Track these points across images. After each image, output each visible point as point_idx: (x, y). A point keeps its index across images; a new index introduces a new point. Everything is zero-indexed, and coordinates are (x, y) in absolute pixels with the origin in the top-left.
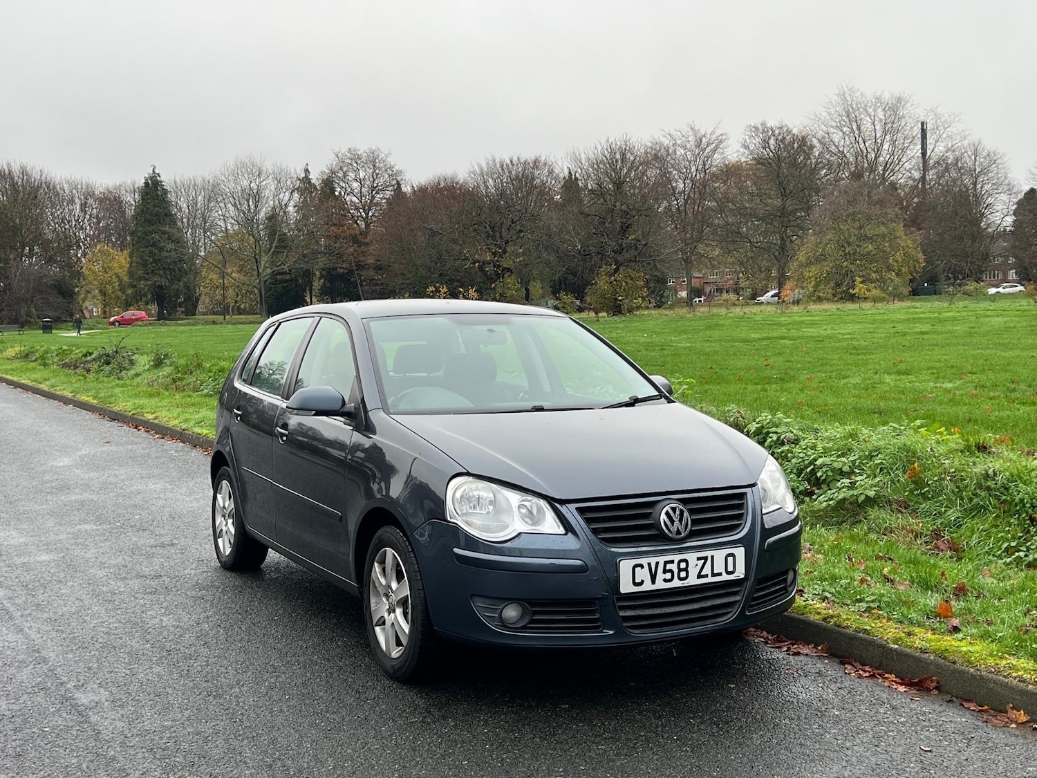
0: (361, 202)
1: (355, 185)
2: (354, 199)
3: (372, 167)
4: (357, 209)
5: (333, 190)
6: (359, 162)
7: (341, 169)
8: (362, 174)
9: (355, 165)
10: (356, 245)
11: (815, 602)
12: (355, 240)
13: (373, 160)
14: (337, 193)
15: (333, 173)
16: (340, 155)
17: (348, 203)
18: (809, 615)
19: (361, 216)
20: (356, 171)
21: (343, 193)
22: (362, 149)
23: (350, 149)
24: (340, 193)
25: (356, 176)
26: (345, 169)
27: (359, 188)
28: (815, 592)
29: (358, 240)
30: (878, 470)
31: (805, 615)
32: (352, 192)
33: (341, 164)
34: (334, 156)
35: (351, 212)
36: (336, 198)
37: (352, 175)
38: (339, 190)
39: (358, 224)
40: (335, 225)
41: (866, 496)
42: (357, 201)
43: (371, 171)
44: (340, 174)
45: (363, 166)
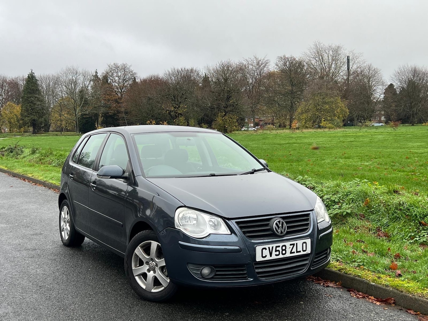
0: (119, 85)
1: (117, 78)
2: (116, 84)
3: (124, 71)
4: (117, 88)
5: (107, 81)
6: (118, 69)
7: (111, 72)
8: (119, 74)
9: (117, 70)
10: (116, 103)
11: (334, 262)
12: (116, 101)
13: (124, 68)
14: (109, 82)
15: (107, 73)
16: (110, 66)
17: (114, 86)
18: (332, 268)
19: (119, 91)
20: (117, 73)
21: (111, 82)
22: (120, 63)
23: (115, 64)
24: (110, 82)
25: (117, 75)
26: (112, 72)
27: (118, 80)
28: (333, 257)
29: (118, 101)
30: (351, 201)
31: (330, 268)
32: (115, 82)
33: (111, 70)
34: (108, 66)
35: (115, 89)
36: (109, 84)
37: (115, 74)
38: (110, 80)
39: (117, 95)
40: (108, 95)
41: (347, 212)
42: (117, 85)
43: (123, 73)
44: (110, 74)
45: (120, 71)
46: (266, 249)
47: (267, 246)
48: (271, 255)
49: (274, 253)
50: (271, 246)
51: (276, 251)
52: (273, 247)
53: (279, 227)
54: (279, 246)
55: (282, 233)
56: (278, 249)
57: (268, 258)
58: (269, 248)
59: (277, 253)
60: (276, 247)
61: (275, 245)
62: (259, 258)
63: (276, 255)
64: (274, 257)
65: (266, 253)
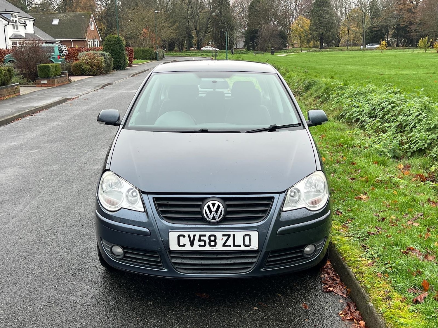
46: (184, 236)
47: (186, 234)
48: (192, 244)
49: (196, 243)
50: (192, 234)
51: (200, 240)
52: (194, 236)
53: (211, 211)
54: (205, 236)
55: (214, 218)
56: (202, 238)
57: (188, 247)
58: (189, 236)
59: (202, 243)
60: (200, 236)
61: (198, 234)
62: (173, 246)
63: (200, 246)
64: (196, 247)
65: (184, 241)
